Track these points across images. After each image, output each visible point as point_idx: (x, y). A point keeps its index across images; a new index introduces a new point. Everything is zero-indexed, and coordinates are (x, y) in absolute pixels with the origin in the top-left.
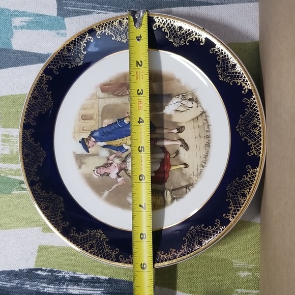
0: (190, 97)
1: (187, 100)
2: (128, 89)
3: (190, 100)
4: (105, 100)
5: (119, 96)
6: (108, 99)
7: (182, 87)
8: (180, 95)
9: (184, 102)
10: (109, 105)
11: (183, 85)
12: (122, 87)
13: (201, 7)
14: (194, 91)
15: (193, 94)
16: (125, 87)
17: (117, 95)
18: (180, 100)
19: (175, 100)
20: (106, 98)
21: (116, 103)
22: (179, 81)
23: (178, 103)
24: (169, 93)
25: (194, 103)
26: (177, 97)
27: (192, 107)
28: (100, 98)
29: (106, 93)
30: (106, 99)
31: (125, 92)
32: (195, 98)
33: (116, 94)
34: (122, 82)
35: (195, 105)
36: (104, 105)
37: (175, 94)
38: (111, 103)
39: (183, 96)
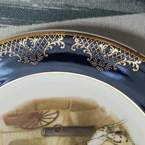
0: (117, 129)
1: (114, 134)
2: (40, 120)
3: (118, 133)
4: (10, 135)
5: (29, 129)
6: (15, 134)
7: (107, 118)
8: (106, 128)
9: (110, 136)
10: (16, 141)
11: (108, 115)
12: (32, 118)
13: (114, 17)
14: (122, 123)
15: (121, 126)
16: (36, 118)
17: (26, 129)
18: (106, 133)
19: (99, 133)
20: (12, 132)
21: (26, 138)
22: (103, 110)
23: (103, 137)
24: (91, 124)
25: (122, 136)
26: (102, 129)
27: (120, 142)
28: (5, 133)
29: (12, 126)
30: (12, 134)
31: (37, 124)
32: (123, 131)
33: (24, 126)
34: (31, 112)
35: (124, 139)
36: (10, 141)
37: (99, 126)
38: (19, 138)
39: (109, 128)
